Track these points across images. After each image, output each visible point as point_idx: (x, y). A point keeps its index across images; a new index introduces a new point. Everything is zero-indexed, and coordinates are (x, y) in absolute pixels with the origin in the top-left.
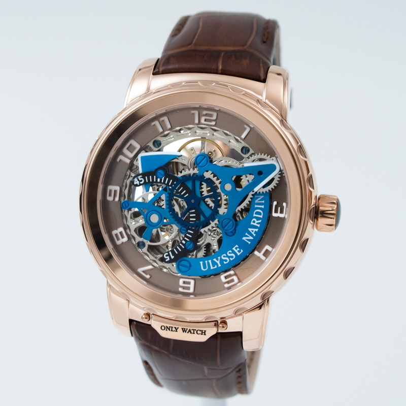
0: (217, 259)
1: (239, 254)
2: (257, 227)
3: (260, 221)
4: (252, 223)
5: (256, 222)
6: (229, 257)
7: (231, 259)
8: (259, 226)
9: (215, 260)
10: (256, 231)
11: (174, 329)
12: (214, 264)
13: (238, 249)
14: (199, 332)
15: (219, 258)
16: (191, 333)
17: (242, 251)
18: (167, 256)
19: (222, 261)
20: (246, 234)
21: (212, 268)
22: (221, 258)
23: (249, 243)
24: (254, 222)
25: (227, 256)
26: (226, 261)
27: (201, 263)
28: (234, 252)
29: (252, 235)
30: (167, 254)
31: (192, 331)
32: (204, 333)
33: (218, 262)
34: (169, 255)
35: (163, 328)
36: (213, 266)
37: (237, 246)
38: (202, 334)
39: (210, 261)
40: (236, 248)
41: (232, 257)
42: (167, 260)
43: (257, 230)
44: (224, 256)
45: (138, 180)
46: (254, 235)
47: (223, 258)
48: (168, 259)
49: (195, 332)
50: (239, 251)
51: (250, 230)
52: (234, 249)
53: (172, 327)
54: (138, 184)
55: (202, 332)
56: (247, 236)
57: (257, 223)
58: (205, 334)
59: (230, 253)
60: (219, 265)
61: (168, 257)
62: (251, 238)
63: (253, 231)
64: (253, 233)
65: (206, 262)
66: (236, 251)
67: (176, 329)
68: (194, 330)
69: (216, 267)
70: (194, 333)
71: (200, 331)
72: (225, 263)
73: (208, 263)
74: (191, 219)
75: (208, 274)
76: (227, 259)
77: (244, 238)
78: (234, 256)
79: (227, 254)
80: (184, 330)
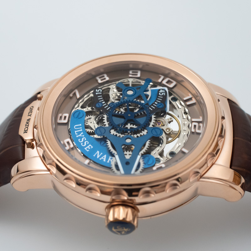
0: (82, 135)
1: (86, 149)
2: (107, 161)
6: (83, 143)
7: (82, 144)
8: (108, 162)
9: (82, 133)
10: (103, 160)
11: (30, 114)
12: (79, 133)
13: (89, 148)
15: (83, 136)
17: (88, 151)
19: (81, 138)
20: (102, 153)
21: (76, 132)
22: (83, 137)
23: (94, 156)
25: (84, 141)
26: (81, 140)
27: (81, 125)
28: (87, 145)
29: (100, 157)
31: (27, 125)
33: (80, 135)
35: (32, 108)
36: (77, 133)
37: (92, 147)
38: (24, 131)
39: (81, 130)
40: (90, 147)
41: (84, 144)
43: (105, 160)
45: (163, 92)
46: (100, 159)
47: (83, 139)
49: (27, 127)
50: (88, 149)
51: (105, 156)
52: (90, 145)
54: (159, 92)
55: (26, 131)
56: (100, 154)
58: (24, 133)
59: (87, 143)
60: (77, 136)
61: (98, 91)
62: (98, 157)
63: (104, 158)
64: (102, 158)
65: (81, 128)
66: (88, 147)
69: (76, 134)
70: (26, 126)
71: (27, 129)
72: (79, 140)
73: (80, 129)
76: (82, 141)
77: (98, 152)
78: (84, 146)
79: (86, 141)
80: (29, 120)
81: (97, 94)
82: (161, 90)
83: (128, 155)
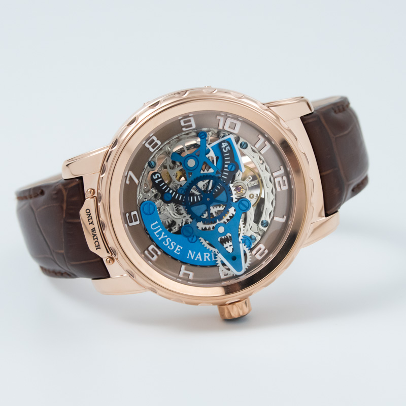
0: (164, 235)
1: (175, 252)
3: (209, 260)
4: (205, 254)
5: (208, 257)
6: (170, 244)
7: (169, 247)
8: (205, 260)
9: (163, 233)
10: (199, 259)
11: (91, 221)
12: (160, 234)
13: (179, 250)
14: (97, 243)
15: (166, 236)
16: (93, 237)
17: (179, 254)
18: (158, 176)
19: (164, 239)
20: (194, 252)
21: (155, 233)
22: (166, 238)
23: (188, 257)
24: (207, 255)
25: (170, 243)
26: (166, 243)
27: (157, 222)
28: (175, 247)
29: (195, 257)
30: (160, 176)
31: (95, 237)
32: (98, 247)
33: (162, 237)
34: (158, 178)
35: (88, 211)
36: (157, 234)
37: (181, 248)
38: (96, 246)
39: (161, 229)
40: (179, 248)
41: (171, 247)
42: (154, 176)
43: (201, 260)
44: (169, 240)
45: (226, 146)
46: (196, 259)
47: (167, 240)
48: (154, 178)
49: (96, 240)
50: (178, 251)
51: (199, 254)
52: (178, 246)
53: (92, 219)
54: (222, 146)
55: (98, 246)
57: (207, 259)
58: (97, 249)
59: (173, 244)
60: (160, 239)
61: (156, 177)
62: (192, 257)
63: (199, 257)
64: (197, 257)
65: (159, 226)
66: (177, 249)
67: (91, 223)
68: (97, 238)
69: (158, 236)
70: (94, 239)
71: (99, 244)
72: (164, 243)
73: (159, 229)
74: (192, 197)
75: (149, 232)
76: (168, 243)
77: (190, 252)
78: (172, 249)
79: (171, 242)
80: (93, 230)
81: (157, 182)
82: (223, 144)
83: (229, 247)
